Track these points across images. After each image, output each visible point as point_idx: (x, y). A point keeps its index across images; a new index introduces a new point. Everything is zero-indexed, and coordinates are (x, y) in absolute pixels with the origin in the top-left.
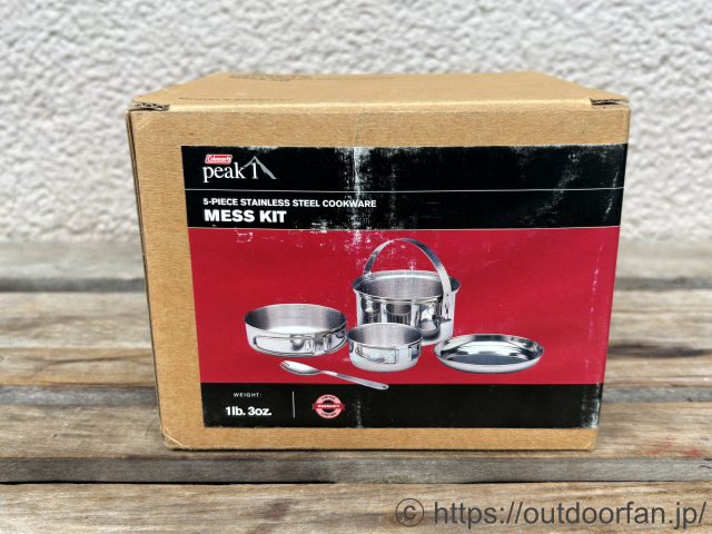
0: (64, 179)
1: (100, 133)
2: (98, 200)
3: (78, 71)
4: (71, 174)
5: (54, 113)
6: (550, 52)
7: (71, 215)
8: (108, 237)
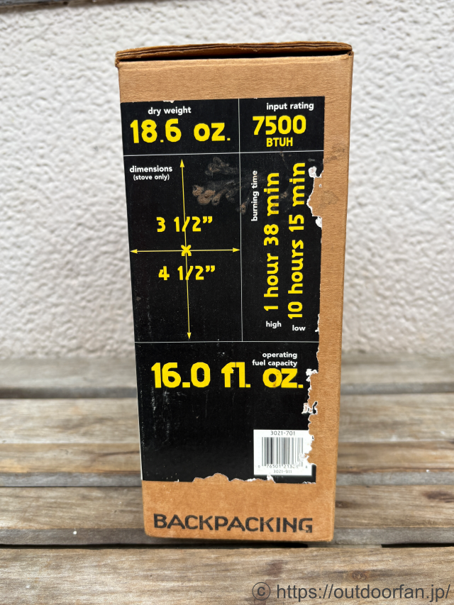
0: (85, 317)
1: (110, 287)
2: (106, 330)
3: (95, 248)
4: (88, 313)
5: (78, 274)
6: (405, 231)
7: (88, 340)
8: (113, 354)
